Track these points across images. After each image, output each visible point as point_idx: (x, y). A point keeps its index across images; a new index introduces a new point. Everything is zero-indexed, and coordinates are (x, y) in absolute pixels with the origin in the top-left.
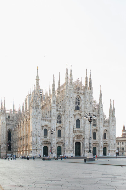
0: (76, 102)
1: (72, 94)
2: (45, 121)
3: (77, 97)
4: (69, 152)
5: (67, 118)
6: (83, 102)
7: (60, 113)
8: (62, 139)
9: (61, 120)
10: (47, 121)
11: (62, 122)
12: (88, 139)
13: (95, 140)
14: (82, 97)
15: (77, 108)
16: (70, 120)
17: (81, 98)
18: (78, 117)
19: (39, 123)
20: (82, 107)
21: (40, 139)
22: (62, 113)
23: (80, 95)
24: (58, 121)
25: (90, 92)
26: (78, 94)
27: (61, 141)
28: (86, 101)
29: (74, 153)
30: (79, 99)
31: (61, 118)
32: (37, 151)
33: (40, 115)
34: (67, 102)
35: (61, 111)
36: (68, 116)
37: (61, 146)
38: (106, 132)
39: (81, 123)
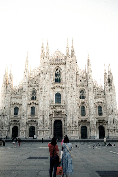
0: (56, 74)
1: (47, 67)
2: (16, 99)
3: (56, 69)
4: (43, 134)
5: (41, 92)
6: (64, 73)
7: (34, 88)
8: (36, 117)
9: (36, 96)
10: (18, 99)
11: (37, 98)
12: (70, 115)
13: (85, 116)
14: (62, 67)
15: (58, 81)
16: (45, 95)
17: (62, 69)
18: (58, 90)
19: (7, 102)
20: (63, 78)
21: (7, 119)
22: (36, 88)
23: (60, 66)
24: (32, 97)
25: (71, 61)
26: (58, 65)
27: (34, 120)
28: (67, 71)
29: (53, 134)
30: (60, 70)
31: (36, 94)
32: (3, 132)
33: (8, 93)
34: (41, 76)
35: (35, 86)
36: (42, 90)
37: (35, 125)
38: (101, 105)
39: (62, 96)
